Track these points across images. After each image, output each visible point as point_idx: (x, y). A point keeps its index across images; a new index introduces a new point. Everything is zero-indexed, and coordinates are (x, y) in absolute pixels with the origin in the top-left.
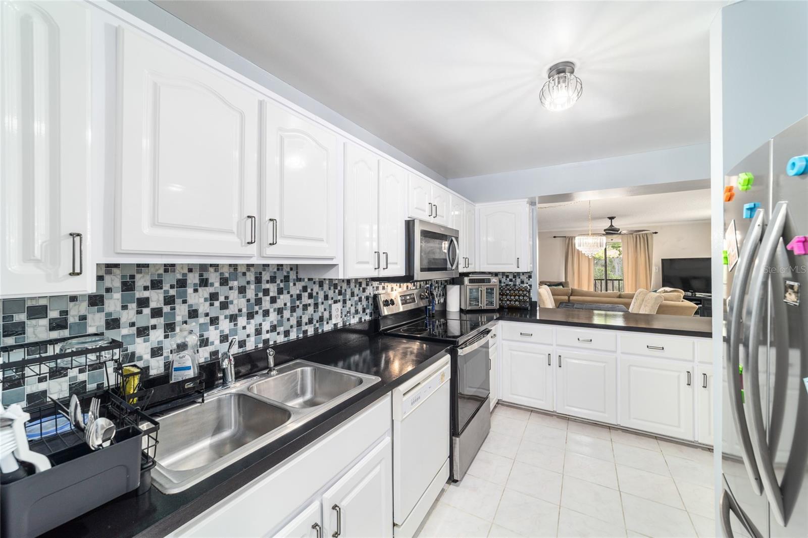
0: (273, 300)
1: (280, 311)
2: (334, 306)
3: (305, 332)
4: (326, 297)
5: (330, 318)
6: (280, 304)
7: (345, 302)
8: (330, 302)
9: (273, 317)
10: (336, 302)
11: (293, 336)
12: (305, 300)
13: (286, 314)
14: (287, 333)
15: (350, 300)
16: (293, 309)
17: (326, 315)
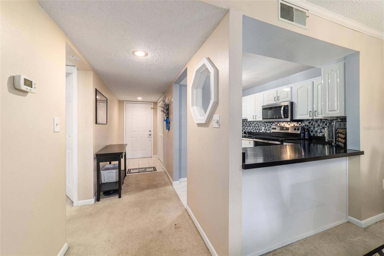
0: (252, 125)
1: (253, 127)
2: (262, 127)
3: (257, 131)
4: (261, 125)
5: (262, 130)
6: (253, 125)
7: (265, 127)
8: (262, 126)
9: (252, 127)
10: (263, 126)
11: (255, 131)
12: (257, 125)
13: (254, 127)
14: (254, 131)
15: (267, 126)
16: (255, 127)
17: (261, 129)
